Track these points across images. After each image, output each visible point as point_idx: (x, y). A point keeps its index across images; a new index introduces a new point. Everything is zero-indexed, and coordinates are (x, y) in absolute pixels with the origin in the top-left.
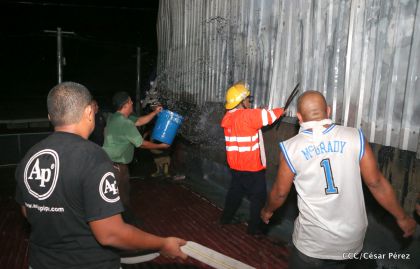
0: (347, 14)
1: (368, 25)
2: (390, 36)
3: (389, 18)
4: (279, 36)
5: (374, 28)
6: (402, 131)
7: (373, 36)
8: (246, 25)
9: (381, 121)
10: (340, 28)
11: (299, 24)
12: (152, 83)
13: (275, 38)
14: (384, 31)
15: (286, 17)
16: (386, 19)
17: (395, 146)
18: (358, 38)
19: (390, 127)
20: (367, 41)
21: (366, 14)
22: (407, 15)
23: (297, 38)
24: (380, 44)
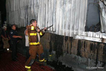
0: (56, 3)
1: (61, 6)
2: (66, 8)
3: (66, 4)
4: (40, 8)
5: (62, 6)
6: (70, 32)
7: (62, 8)
8: (31, 5)
9: (65, 30)
10: (55, 6)
11: (44, 5)
12: (5, 22)
13: (39, 8)
14: (65, 7)
15: (41, 3)
16: (65, 4)
17: (69, 36)
18: (59, 9)
19: (67, 31)
20: (61, 10)
21: (60, 3)
22: (69, 3)
23: (44, 9)
24: (64, 10)
